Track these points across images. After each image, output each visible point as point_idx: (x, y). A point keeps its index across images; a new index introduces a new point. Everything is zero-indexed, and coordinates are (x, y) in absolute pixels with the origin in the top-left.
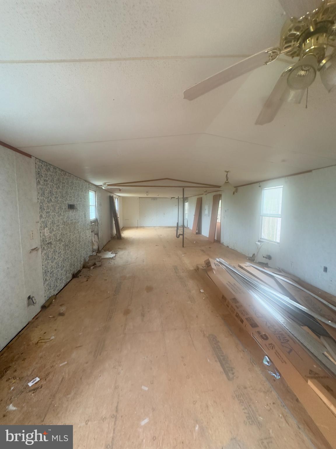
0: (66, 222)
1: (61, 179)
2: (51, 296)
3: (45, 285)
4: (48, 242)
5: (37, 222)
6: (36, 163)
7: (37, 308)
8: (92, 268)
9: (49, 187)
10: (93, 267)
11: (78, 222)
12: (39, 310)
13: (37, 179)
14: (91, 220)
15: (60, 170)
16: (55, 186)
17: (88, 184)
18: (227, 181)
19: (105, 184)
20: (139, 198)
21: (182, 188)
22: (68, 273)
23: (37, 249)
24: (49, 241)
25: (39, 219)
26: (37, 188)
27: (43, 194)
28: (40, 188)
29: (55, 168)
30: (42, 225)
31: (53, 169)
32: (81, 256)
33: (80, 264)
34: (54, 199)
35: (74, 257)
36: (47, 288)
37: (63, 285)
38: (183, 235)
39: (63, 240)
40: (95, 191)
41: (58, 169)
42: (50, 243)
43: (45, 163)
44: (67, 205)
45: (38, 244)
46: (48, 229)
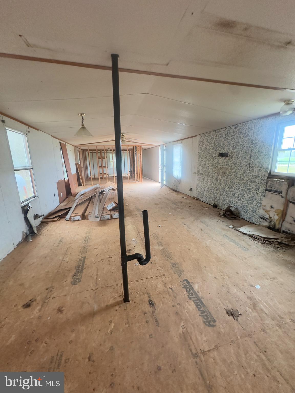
6: (199, 137)
9: (205, 145)
12: (193, 197)
16: (209, 144)
22: (211, 199)
23: (196, 173)
27: (201, 150)
28: (200, 147)
30: (199, 164)
31: (208, 134)
34: (207, 151)
36: (197, 192)
37: (207, 202)
41: (212, 132)
43: (204, 134)
44: (218, 154)
45: (196, 171)
46: (201, 167)
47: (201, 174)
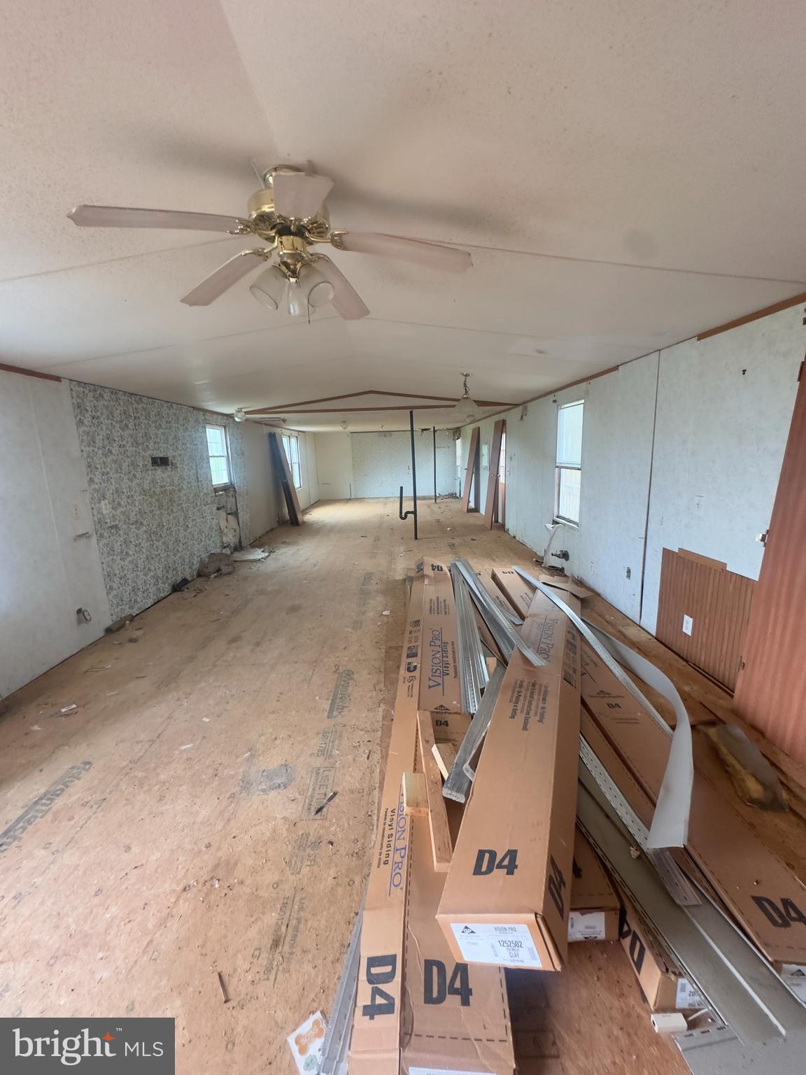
0: (150, 490)
1: (132, 411)
2: (123, 615)
3: (110, 597)
4: (109, 525)
5: (84, 491)
6: (71, 390)
7: (96, 630)
8: (213, 576)
9: (104, 428)
10: (215, 574)
11: (180, 491)
12: (102, 634)
13: (76, 418)
14: (214, 487)
15: (127, 394)
16: (118, 425)
17: (201, 413)
18: (465, 396)
19: (239, 411)
20: (351, 433)
21: (408, 411)
22: (160, 581)
23: (87, 535)
24: (112, 523)
25: (87, 485)
26: (79, 433)
27: (93, 441)
28: (84, 432)
29: (114, 392)
30: (95, 495)
31: (109, 394)
32: (191, 555)
33: (190, 568)
34: (117, 449)
35: (175, 555)
36: (114, 601)
37: (150, 602)
38: (415, 513)
39: (145, 523)
40: (225, 427)
41: (121, 393)
42: (116, 527)
43: (92, 387)
44: (150, 459)
45: (86, 525)
46: (109, 503)
47: (111, 527)
